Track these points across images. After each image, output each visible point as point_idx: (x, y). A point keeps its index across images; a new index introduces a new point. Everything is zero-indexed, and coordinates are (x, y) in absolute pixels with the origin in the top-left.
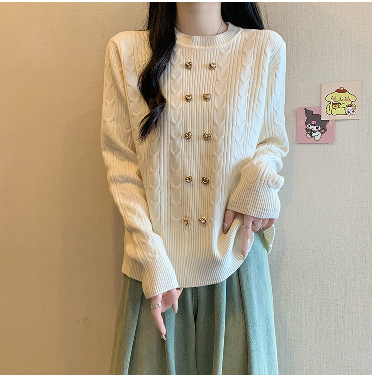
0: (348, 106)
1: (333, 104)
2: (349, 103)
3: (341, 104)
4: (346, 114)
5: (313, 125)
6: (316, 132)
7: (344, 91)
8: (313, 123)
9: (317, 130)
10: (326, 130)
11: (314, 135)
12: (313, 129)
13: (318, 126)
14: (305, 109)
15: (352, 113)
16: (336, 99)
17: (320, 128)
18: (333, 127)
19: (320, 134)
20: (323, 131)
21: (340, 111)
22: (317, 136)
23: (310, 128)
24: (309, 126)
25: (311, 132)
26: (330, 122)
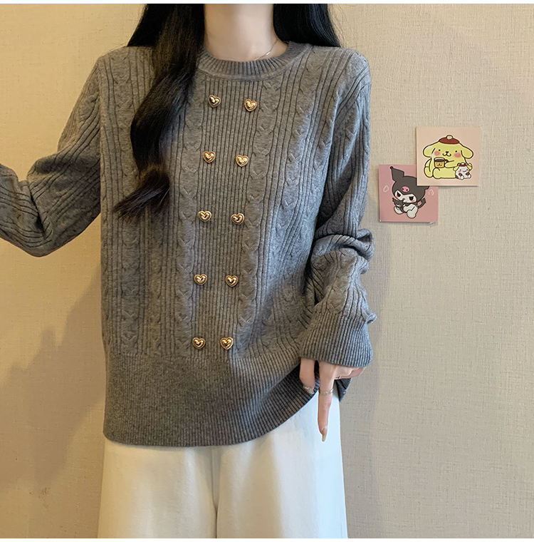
0: (461, 165)
1: (435, 161)
2: (462, 160)
3: (448, 161)
4: (457, 177)
5: (404, 194)
6: (408, 204)
7: (454, 141)
8: (405, 191)
9: (410, 201)
10: (424, 202)
11: (406, 209)
12: (404, 199)
13: (412, 195)
14: (391, 168)
15: (466, 176)
16: (439, 154)
17: (415, 199)
18: (436, 198)
19: (416, 208)
20: (420, 203)
21: (446, 172)
22: (412, 210)
23: (400, 198)
24: (399, 195)
25: (401, 205)
26: (430, 190)
